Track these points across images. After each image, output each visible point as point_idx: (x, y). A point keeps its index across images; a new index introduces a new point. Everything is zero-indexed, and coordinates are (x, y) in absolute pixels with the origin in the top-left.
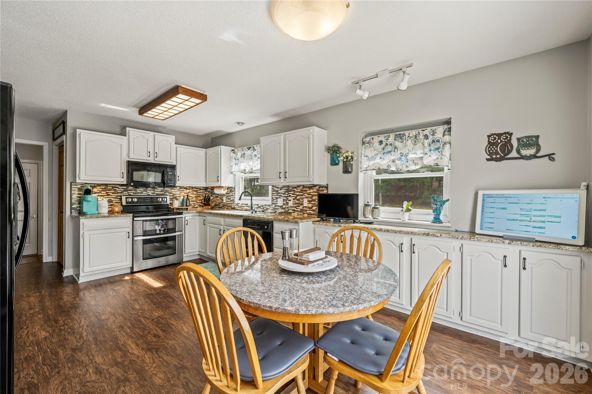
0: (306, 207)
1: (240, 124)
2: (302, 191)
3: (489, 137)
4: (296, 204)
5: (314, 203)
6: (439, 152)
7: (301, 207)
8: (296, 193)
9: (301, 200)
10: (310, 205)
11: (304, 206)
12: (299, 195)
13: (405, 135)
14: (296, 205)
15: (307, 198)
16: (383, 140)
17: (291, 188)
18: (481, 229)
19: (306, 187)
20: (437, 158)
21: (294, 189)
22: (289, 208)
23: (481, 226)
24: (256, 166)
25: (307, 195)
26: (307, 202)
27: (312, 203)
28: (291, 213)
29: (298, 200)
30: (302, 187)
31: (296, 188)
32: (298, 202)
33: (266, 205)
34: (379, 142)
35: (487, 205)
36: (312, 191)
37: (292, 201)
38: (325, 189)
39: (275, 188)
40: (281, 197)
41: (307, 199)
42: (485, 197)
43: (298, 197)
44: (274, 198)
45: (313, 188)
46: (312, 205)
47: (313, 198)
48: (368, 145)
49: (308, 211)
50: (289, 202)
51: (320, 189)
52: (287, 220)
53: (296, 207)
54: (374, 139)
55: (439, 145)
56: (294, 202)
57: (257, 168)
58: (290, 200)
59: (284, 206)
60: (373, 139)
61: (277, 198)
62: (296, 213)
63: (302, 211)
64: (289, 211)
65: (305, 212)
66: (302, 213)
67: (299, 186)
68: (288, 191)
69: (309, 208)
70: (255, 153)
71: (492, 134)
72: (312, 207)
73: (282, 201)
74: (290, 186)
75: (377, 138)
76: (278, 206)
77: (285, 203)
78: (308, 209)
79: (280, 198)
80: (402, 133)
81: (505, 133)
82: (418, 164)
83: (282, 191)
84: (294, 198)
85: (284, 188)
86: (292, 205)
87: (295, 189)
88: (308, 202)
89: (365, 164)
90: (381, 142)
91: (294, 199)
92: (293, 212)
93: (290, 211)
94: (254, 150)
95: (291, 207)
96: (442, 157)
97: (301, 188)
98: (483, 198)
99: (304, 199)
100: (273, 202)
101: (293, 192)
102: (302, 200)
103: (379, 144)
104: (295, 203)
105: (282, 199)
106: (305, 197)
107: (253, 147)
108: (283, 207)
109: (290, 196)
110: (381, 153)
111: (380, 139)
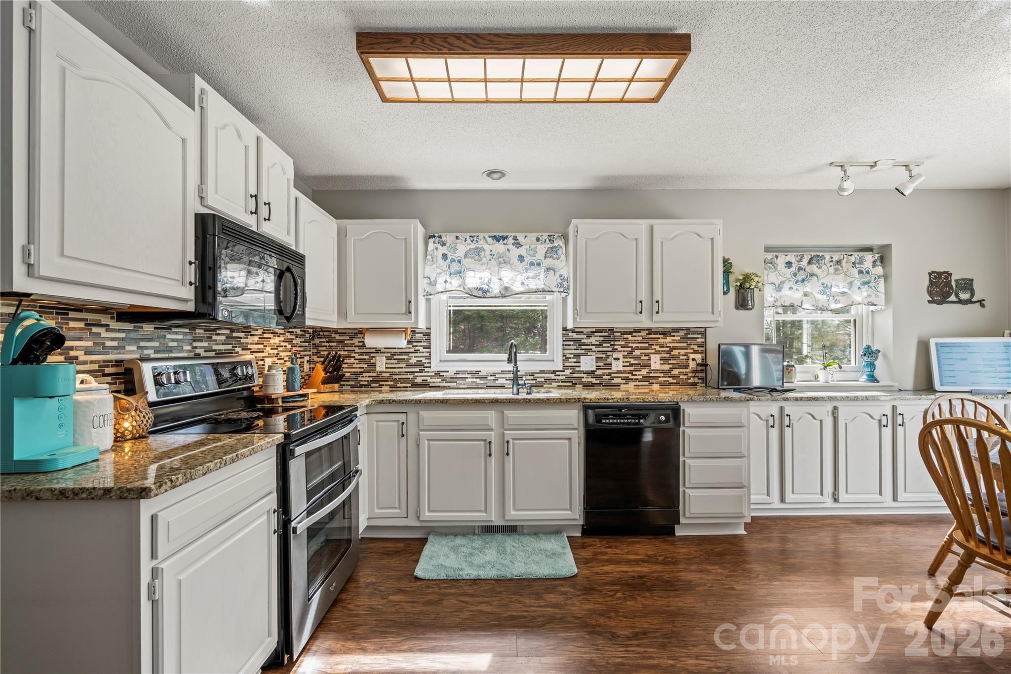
0: (656, 371)
1: (496, 176)
2: (644, 340)
3: (930, 274)
4: (631, 365)
5: (675, 362)
6: (871, 288)
7: (644, 372)
8: (630, 345)
9: (643, 358)
10: (667, 367)
11: (652, 368)
12: (638, 348)
13: (825, 258)
14: (632, 368)
15: (657, 352)
16: (793, 260)
17: (619, 334)
18: (942, 385)
19: (656, 333)
20: (869, 296)
21: (625, 336)
22: (613, 375)
23: (941, 381)
24: (526, 283)
25: (658, 348)
26: (658, 362)
27: (670, 362)
28: (619, 385)
29: (635, 358)
30: (647, 332)
31: (630, 333)
32: (636, 362)
33: (542, 372)
34: (786, 263)
35: (942, 356)
36: (669, 339)
37: (622, 359)
38: (699, 336)
39: (570, 334)
40: (589, 353)
41: (658, 356)
42: (939, 346)
43: (637, 353)
44: (568, 356)
45: (672, 334)
46: (671, 366)
47: (672, 353)
48: (771, 265)
49: (660, 379)
50: (614, 363)
51: (689, 336)
52: (725, 398)
53: (631, 372)
54: (779, 258)
55: (868, 279)
56: (626, 362)
57: (527, 287)
58: (618, 359)
59: (599, 372)
60: (777, 257)
61: (577, 356)
62: (631, 384)
63: (646, 378)
64: (613, 382)
65: (654, 381)
66: (647, 383)
67: (638, 330)
68: (607, 339)
69: (663, 372)
70: (522, 251)
71: (933, 272)
72: (671, 370)
73: (595, 361)
74: (615, 330)
75: (784, 256)
76: (580, 372)
77: (602, 364)
78: (662, 375)
79: (586, 354)
80: (821, 254)
81: (945, 272)
82: (839, 302)
83: (593, 340)
84: (626, 353)
85: (596, 334)
86: (621, 369)
87: (629, 337)
88: (662, 362)
89: (769, 295)
90: (789, 264)
91: (624, 357)
92: (624, 381)
93: (616, 381)
94: (518, 245)
95: (619, 372)
96: (878, 294)
97: (643, 333)
98: (937, 347)
99: (652, 356)
100: (566, 364)
101: (623, 343)
102: (647, 358)
103: (785, 267)
104: (628, 364)
105: (594, 358)
106: (653, 351)
107: (515, 238)
108: (596, 373)
109: (614, 350)
110: (790, 281)
111: (788, 259)
